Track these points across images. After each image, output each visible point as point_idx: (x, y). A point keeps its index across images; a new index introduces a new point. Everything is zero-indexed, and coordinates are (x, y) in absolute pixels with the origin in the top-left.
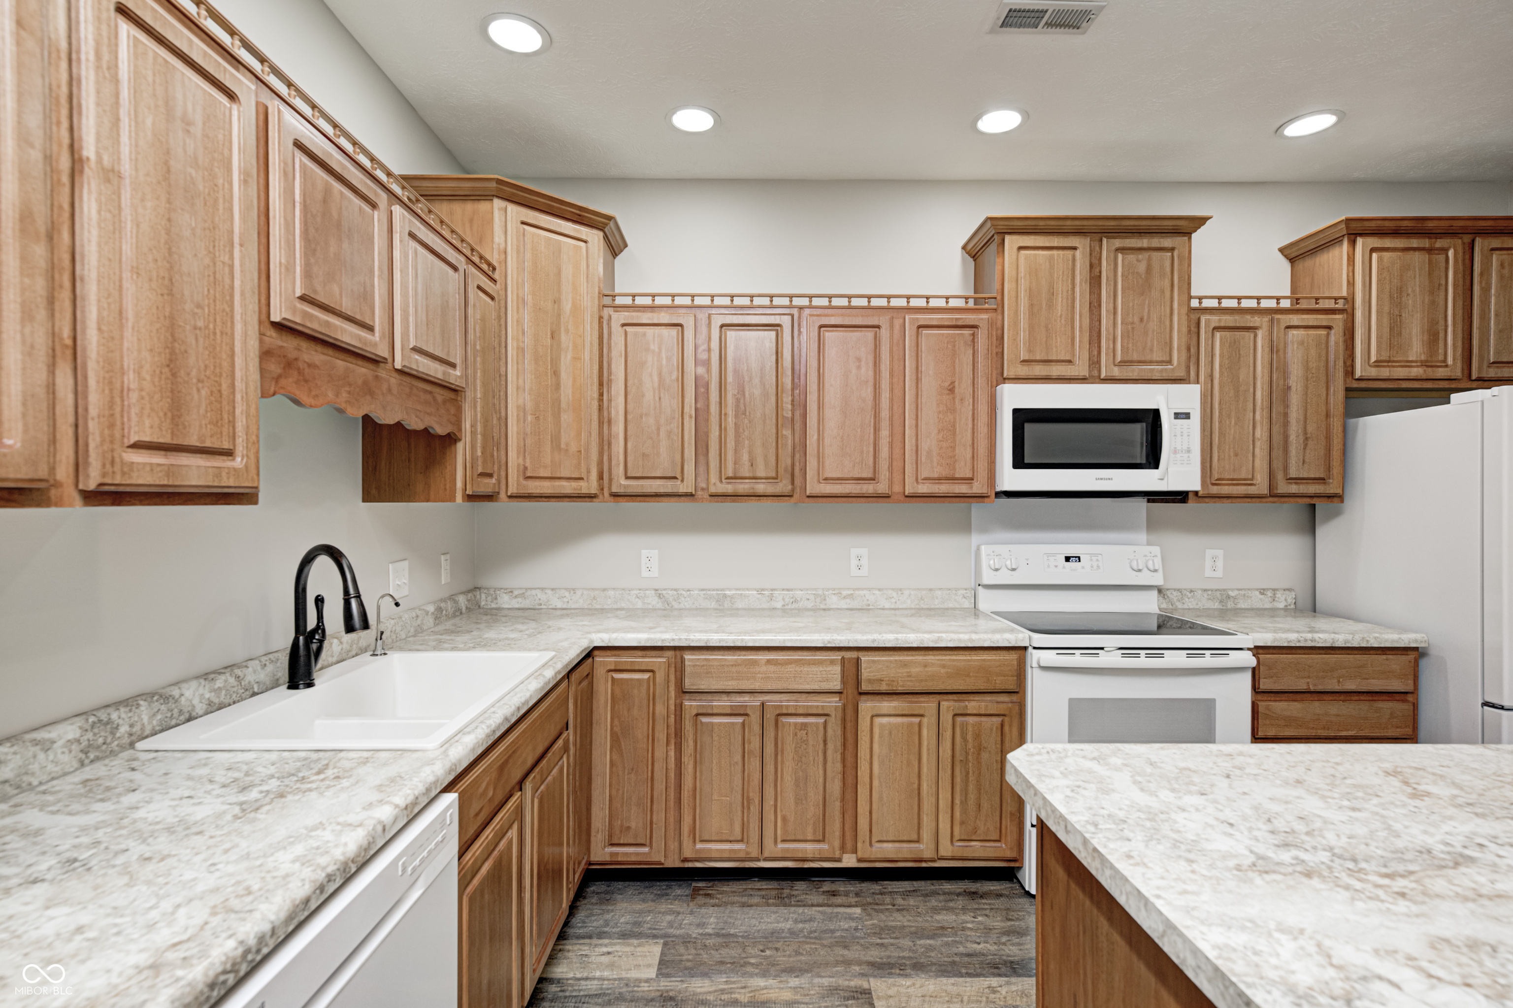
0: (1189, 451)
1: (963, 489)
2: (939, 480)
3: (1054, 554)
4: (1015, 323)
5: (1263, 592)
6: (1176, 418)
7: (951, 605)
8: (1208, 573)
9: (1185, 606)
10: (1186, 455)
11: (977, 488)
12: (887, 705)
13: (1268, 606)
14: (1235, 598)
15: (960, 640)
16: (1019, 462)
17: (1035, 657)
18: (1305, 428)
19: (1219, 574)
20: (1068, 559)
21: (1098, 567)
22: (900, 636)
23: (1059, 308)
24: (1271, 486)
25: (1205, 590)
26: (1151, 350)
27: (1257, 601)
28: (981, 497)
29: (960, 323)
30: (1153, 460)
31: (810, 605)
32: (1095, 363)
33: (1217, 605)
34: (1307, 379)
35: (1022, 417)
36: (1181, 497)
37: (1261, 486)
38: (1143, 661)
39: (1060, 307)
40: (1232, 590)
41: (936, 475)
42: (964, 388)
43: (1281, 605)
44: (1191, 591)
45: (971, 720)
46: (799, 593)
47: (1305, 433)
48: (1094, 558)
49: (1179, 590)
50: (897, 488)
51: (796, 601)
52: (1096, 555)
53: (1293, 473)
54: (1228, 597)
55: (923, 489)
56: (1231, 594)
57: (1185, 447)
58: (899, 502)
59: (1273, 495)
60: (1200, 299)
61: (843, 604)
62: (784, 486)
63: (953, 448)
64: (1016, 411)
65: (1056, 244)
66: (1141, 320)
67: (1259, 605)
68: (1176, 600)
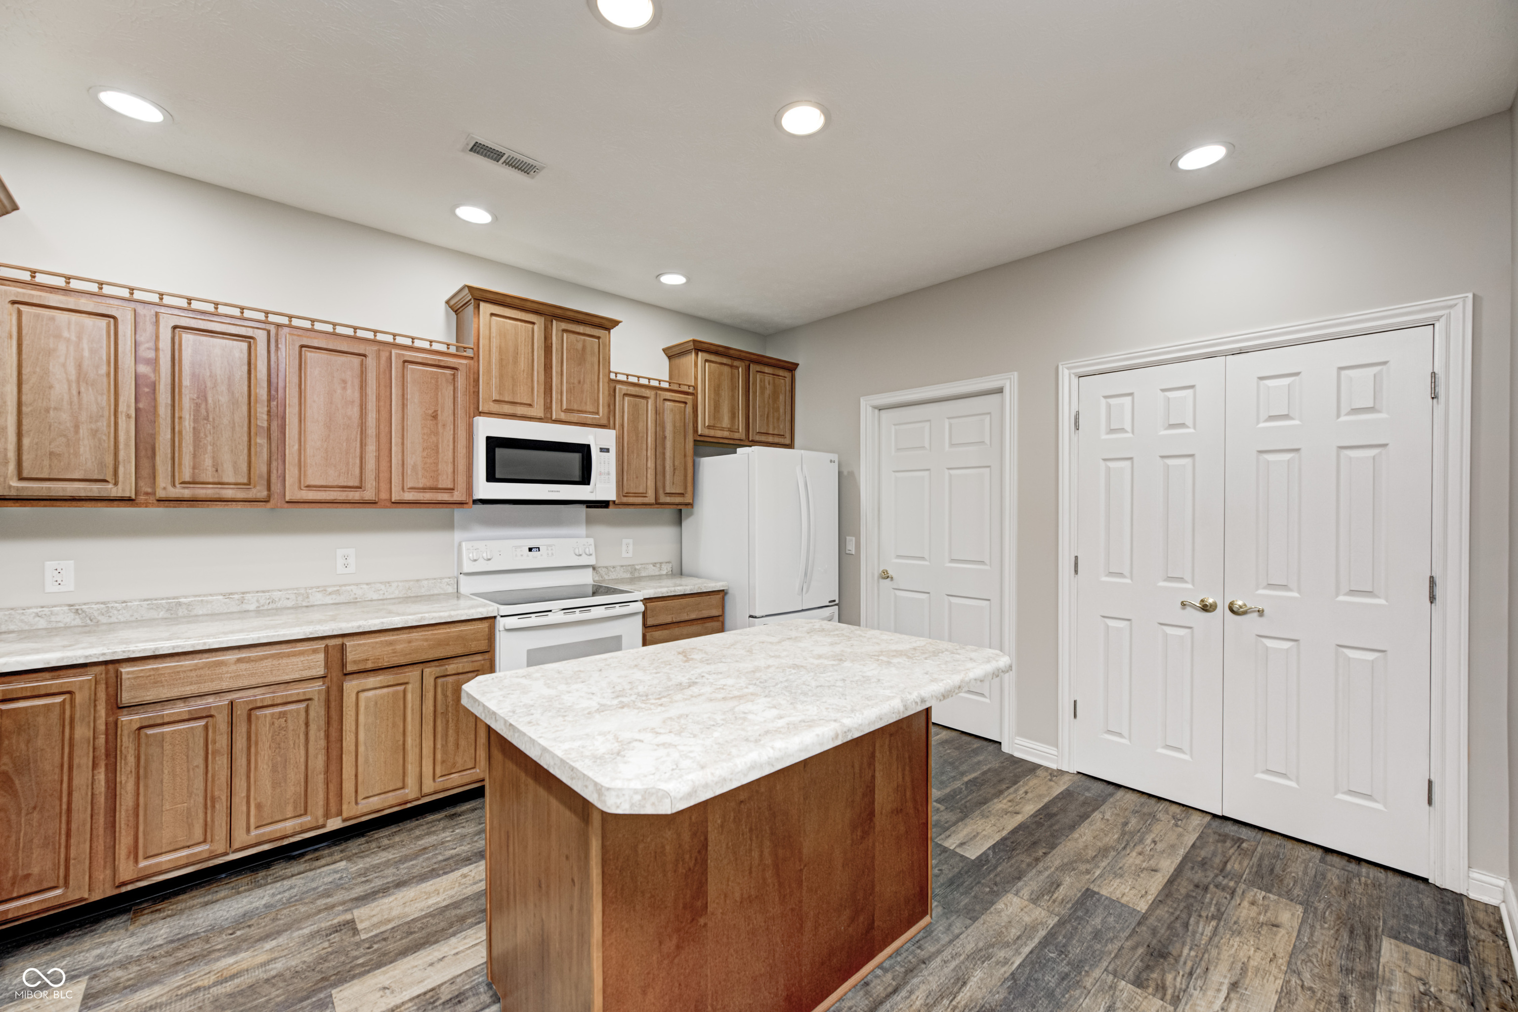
0: (609, 474)
1: (445, 497)
2: (424, 489)
3: (520, 547)
4: (489, 371)
5: (654, 564)
6: (601, 451)
7: (436, 592)
8: (624, 555)
9: (610, 578)
10: (607, 477)
11: (457, 496)
12: (372, 681)
13: (657, 573)
14: (639, 570)
15: (440, 617)
16: (491, 477)
17: (501, 623)
18: (674, 462)
19: (630, 555)
20: (530, 550)
21: (552, 554)
22: (385, 620)
24: (656, 498)
25: (622, 566)
26: (586, 403)
27: (652, 571)
28: (461, 504)
29: (442, 364)
30: (585, 479)
31: (289, 604)
32: (548, 408)
33: (629, 576)
34: (674, 433)
35: (493, 443)
36: (605, 504)
37: (651, 498)
38: (578, 616)
39: (523, 364)
40: (638, 565)
41: (421, 486)
42: (446, 415)
43: (664, 572)
44: (614, 567)
45: (450, 679)
46: (276, 595)
47: (674, 465)
48: (550, 548)
49: (606, 567)
50: (384, 495)
51: (273, 601)
52: (550, 546)
53: (668, 491)
54: (635, 569)
55: (409, 496)
56: (637, 567)
57: (606, 471)
58: (386, 507)
59: (658, 503)
60: (616, 374)
61: (329, 600)
62: (260, 492)
63: (437, 464)
64: (489, 439)
65: (519, 318)
66: (579, 382)
67: (653, 573)
68: (604, 573)
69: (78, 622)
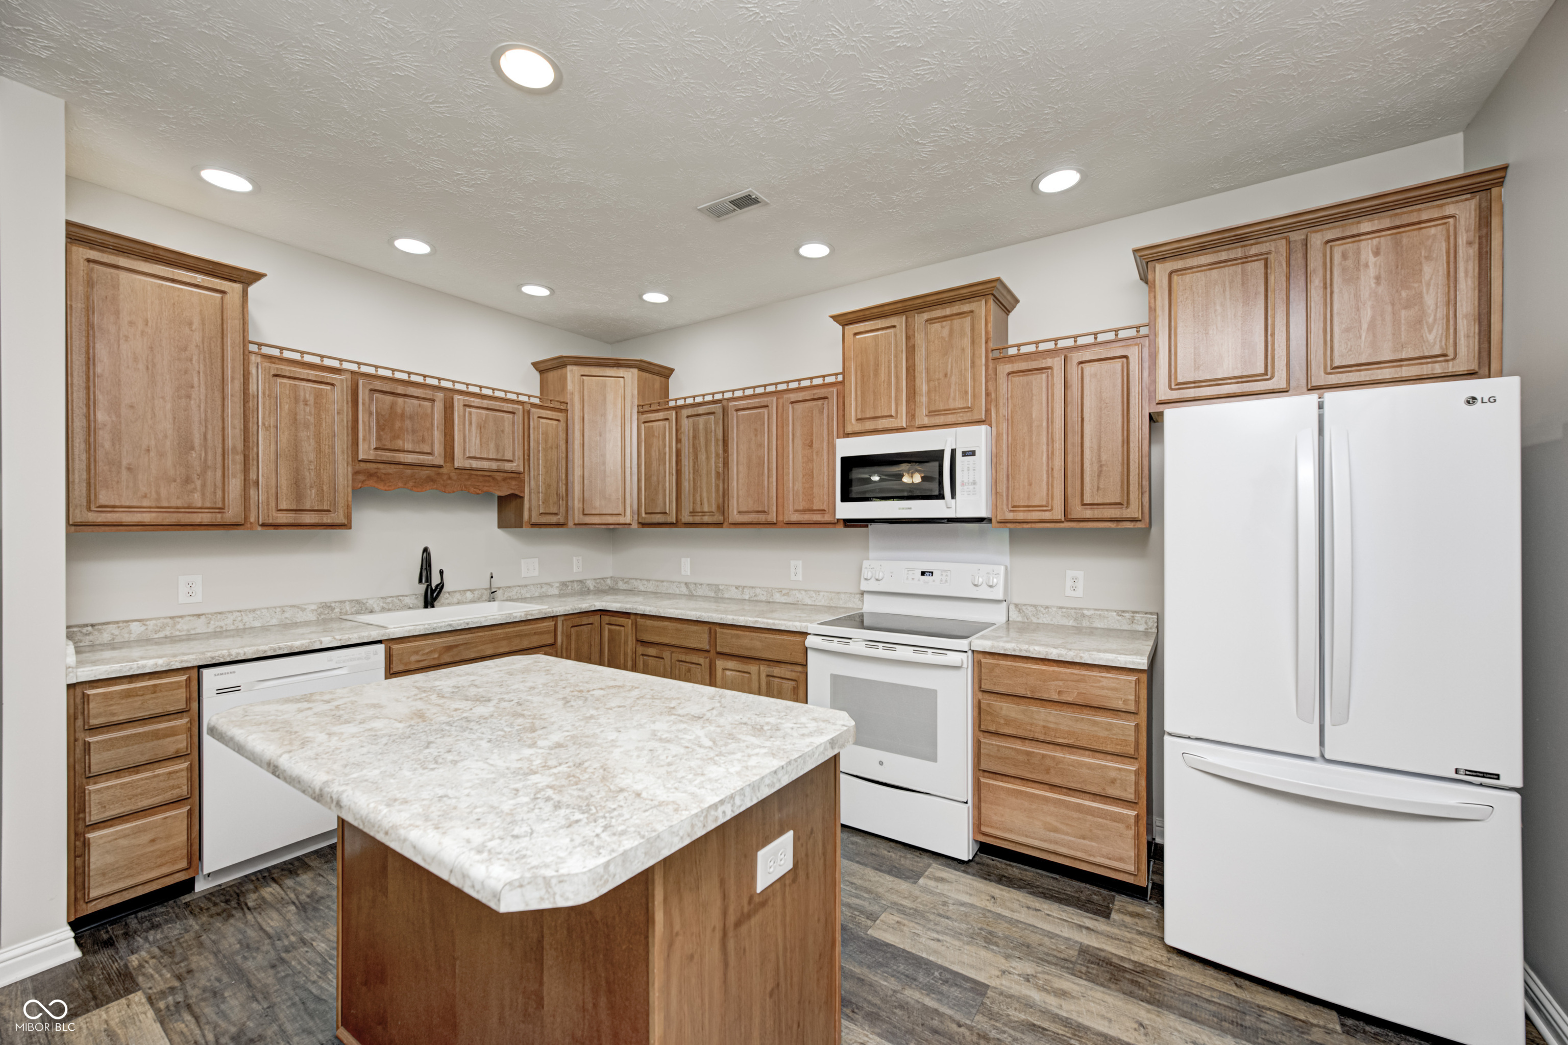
0: (974, 483)
1: (817, 518)
2: (804, 511)
3: (913, 569)
5: (1121, 613)
6: (963, 456)
8: (1069, 592)
9: (1040, 621)
10: (971, 487)
11: (825, 517)
14: (1090, 617)
15: (767, 623)
17: (810, 641)
18: (1099, 456)
19: (1079, 593)
20: (923, 573)
21: (946, 581)
22: (735, 617)
23: (883, 375)
24: (1066, 511)
25: (1061, 608)
26: (954, 399)
27: (1113, 621)
28: (829, 524)
29: (816, 397)
31: (764, 598)
32: (911, 415)
33: (1071, 623)
34: (1101, 409)
35: (849, 464)
37: (1056, 510)
38: (880, 652)
40: (1088, 609)
41: (801, 508)
43: (1142, 628)
44: (1047, 607)
45: (777, 680)
46: (758, 591)
47: (1100, 461)
48: (944, 574)
49: (1035, 606)
50: (780, 518)
51: (756, 595)
52: (946, 571)
53: (1087, 500)
54: (1083, 616)
55: (795, 517)
56: (1088, 613)
57: (971, 480)
58: (782, 527)
59: (1069, 520)
60: (1018, 346)
61: (783, 599)
62: (718, 518)
63: (812, 488)
64: (844, 460)
65: (880, 326)
66: (946, 375)
67: (1116, 626)
68: (1030, 614)
69: (687, 593)
